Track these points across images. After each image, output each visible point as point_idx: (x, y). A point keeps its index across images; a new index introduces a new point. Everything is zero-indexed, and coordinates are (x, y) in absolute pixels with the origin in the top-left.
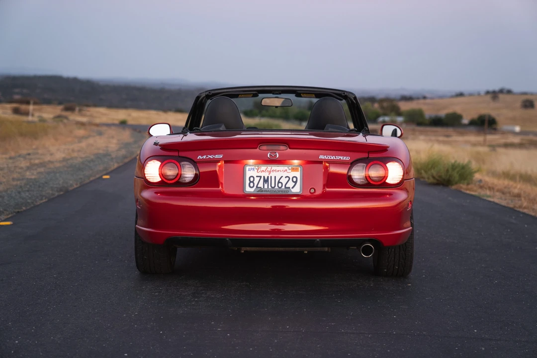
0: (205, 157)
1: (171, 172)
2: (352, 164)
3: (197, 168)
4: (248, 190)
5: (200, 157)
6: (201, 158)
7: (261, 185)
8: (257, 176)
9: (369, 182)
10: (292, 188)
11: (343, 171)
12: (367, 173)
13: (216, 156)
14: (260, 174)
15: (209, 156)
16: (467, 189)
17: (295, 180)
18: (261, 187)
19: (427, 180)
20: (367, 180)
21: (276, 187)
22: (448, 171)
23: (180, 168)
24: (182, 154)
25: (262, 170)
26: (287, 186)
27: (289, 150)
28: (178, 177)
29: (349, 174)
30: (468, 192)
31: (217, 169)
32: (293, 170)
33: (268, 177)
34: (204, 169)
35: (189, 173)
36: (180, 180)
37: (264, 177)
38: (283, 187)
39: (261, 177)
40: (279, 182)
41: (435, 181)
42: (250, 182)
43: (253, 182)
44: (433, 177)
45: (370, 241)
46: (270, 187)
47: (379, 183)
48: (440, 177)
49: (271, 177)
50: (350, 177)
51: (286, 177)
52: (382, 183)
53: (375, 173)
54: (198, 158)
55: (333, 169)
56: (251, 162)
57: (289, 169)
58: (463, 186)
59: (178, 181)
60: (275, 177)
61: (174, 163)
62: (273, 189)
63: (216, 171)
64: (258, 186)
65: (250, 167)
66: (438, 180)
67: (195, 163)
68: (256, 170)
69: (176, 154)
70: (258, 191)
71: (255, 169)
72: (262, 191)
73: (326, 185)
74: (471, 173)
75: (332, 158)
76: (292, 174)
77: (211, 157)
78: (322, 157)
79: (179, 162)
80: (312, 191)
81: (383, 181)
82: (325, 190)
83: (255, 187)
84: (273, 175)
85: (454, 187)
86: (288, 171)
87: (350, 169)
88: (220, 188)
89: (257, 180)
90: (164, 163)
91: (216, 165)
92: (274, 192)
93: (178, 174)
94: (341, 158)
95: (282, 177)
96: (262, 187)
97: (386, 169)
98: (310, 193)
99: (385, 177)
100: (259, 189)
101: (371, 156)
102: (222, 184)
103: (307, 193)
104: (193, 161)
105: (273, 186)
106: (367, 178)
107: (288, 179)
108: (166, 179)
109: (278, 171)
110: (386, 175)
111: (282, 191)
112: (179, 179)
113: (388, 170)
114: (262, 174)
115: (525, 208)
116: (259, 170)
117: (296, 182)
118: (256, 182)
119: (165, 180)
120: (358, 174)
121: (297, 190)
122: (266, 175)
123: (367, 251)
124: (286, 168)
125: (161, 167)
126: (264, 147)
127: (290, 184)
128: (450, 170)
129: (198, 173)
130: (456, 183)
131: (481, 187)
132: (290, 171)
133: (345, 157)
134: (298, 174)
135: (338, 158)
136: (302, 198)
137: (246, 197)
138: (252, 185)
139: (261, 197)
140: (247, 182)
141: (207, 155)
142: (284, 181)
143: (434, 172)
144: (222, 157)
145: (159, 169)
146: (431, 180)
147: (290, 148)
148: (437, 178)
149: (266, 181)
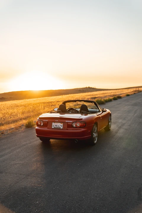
1: (39, 123)
2: (73, 123)
4: (53, 127)
11: (71, 124)
20: (76, 126)
24: (41, 120)
31: (47, 123)
35: (42, 124)
45: (77, 139)
47: (79, 127)
50: (72, 126)
55: (68, 123)
57: (61, 123)
59: (40, 125)
67: (43, 122)
71: (54, 123)
73: (67, 127)
76: (61, 125)
84: (57, 124)
89: (54, 125)
92: (57, 128)
103: (64, 129)
109: (59, 124)
111: (59, 128)
119: (38, 125)
121: (62, 128)
122: (56, 124)
123: (76, 141)
127: (61, 127)
134: (62, 125)
137: (52, 129)
139: (55, 128)
142: (59, 126)
149: (56, 126)
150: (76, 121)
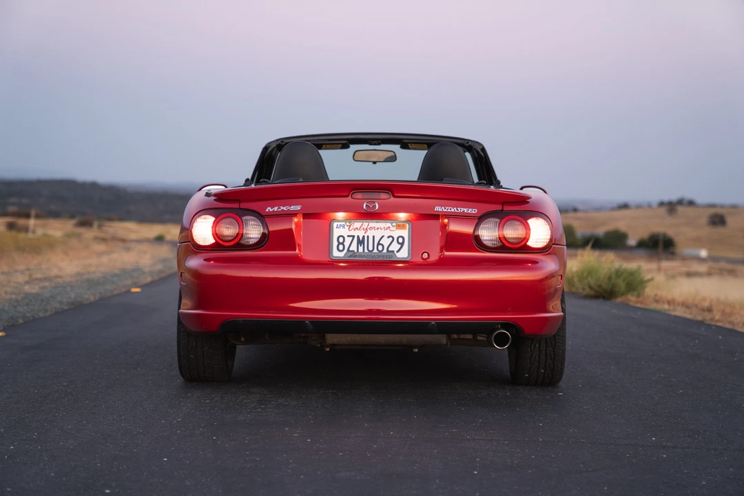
0: (276, 209)
1: (229, 231)
2: (480, 220)
3: (265, 225)
4: (336, 254)
5: (269, 209)
6: (271, 210)
7: (354, 248)
8: (348, 236)
9: (503, 245)
10: (398, 252)
11: (467, 229)
12: (501, 233)
13: (292, 207)
14: (352, 233)
15: (282, 208)
16: (637, 302)
17: (401, 240)
18: (354, 251)
19: (581, 291)
20: (501, 241)
21: (375, 251)
22: (610, 278)
23: (241, 225)
24: (244, 205)
25: (355, 227)
26: (390, 249)
27: (392, 199)
28: (239, 237)
29: (476, 234)
30: (639, 305)
31: (293, 227)
32: (399, 227)
33: (364, 236)
34: (274, 227)
35: (254, 232)
36: (242, 242)
37: (358, 236)
38: (385, 251)
39: (353, 237)
40: (379, 244)
41: (592, 293)
42: (339, 243)
43: (343, 244)
44: (591, 287)
45: (506, 325)
46: (366, 251)
47: (517, 246)
48: (600, 286)
49: (368, 236)
50: (477, 238)
51: (388, 237)
52: (522, 246)
53: (512, 232)
54: (267, 210)
55: (455, 227)
56: (340, 215)
57: (393, 226)
58: (632, 298)
59: (238, 243)
60: (374, 236)
61: (233, 218)
62: (370, 254)
63: (291, 229)
64: (350, 249)
65: (339, 223)
66: (596, 291)
67: (262, 218)
68: (347, 228)
69: (236, 205)
70: (351, 256)
71: (346, 226)
72: (356, 256)
73: (444, 248)
74: (643, 283)
75: (452, 210)
76: (396, 233)
77: (285, 209)
78: (438, 209)
79: (241, 217)
80: (425, 256)
81: (523, 243)
82: (444, 255)
83: (346, 251)
84: (370, 233)
85: (619, 300)
86: (392, 228)
87: (477, 227)
88: (297, 251)
89: (348, 240)
90: (219, 218)
91: (291, 221)
92: (372, 257)
93: (238, 234)
94: (466, 210)
95: (383, 236)
96: (356, 251)
97: (527, 228)
98: (422, 258)
99: (526, 239)
100: (352, 253)
101: (507, 208)
102: (299, 246)
103: (418, 260)
104: (260, 214)
105: (371, 249)
106: (502, 239)
107: (391, 239)
108: (221, 239)
109: (378, 228)
110: (527, 237)
111: (383, 256)
112: (240, 240)
113: (530, 229)
114: (356, 233)
115: (718, 321)
116: (351, 227)
117: (402, 244)
118: (347, 244)
119: (220, 241)
120: (488, 233)
121: (404, 254)
122: (361, 234)
123: (501, 339)
124: (389, 225)
125: (215, 224)
126: (359, 195)
127: (395, 247)
128: (613, 277)
129: (266, 232)
130: (622, 295)
131: (657, 301)
132: (394, 228)
133: (470, 210)
134: (405, 233)
135: (461, 210)
136: (409, 265)
137: (333, 264)
138: (341, 247)
139: (354, 263)
140: (335, 243)
141: (279, 206)
142: (386, 242)
143: (592, 281)
144: (299, 208)
145: (213, 227)
146: (588, 291)
147: (394, 197)
148: (596, 288)
149: (360, 242)
150: (499, 207)
